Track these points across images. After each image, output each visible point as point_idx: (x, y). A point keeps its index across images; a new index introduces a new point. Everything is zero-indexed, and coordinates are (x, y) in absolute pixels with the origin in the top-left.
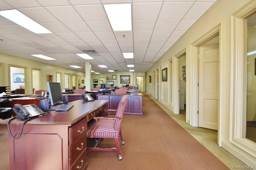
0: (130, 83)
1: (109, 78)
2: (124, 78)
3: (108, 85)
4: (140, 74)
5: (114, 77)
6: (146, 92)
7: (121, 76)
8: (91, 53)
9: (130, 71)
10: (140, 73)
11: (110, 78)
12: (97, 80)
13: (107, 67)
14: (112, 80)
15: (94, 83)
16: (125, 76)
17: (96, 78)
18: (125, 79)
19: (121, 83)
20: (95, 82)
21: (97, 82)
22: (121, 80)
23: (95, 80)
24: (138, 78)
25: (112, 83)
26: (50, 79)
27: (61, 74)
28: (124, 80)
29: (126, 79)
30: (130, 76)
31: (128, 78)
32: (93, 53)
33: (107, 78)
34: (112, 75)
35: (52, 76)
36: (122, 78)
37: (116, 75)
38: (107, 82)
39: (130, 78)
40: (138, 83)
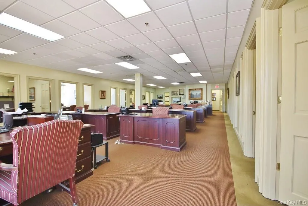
0: (202, 99)
1: (175, 93)
2: (194, 93)
3: (174, 102)
4: (217, 87)
6: (226, 112)
7: (190, 90)
8: (128, 59)
9: (201, 82)
10: (217, 85)
11: (177, 93)
12: (162, 96)
13: (165, 78)
14: (179, 96)
16: (196, 89)
17: (161, 93)
18: (196, 93)
19: (189, 99)
20: (159, 99)
21: (162, 98)
22: (189, 94)
23: (159, 96)
24: (214, 92)
25: (178, 100)
26: (103, 95)
27: (116, 89)
29: (197, 94)
30: (201, 89)
31: (199, 92)
32: (131, 60)
33: (173, 93)
34: (179, 89)
35: (105, 91)
36: (191, 93)
37: (184, 89)
38: (172, 97)
39: (202, 93)
40: (215, 99)
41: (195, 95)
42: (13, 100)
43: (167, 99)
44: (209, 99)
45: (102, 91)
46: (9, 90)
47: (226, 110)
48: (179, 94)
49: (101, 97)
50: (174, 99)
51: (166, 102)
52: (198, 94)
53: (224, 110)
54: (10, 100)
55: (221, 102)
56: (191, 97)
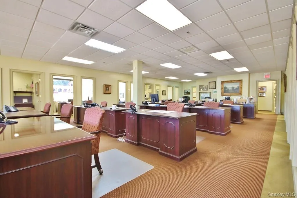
0: (241, 95)
1: (204, 87)
2: (229, 86)
3: (202, 98)
5: (212, 85)
7: (223, 82)
9: (237, 70)
11: (206, 87)
12: (189, 91)
14: (209, 91)
15: (184, 94)
16: (231, 81)
17: (188, 87)
18: (232, 86)
19: (222, 94)
20: (186, 94)
21: (189, 93)
22: (222, 88)
23: (186, 91)
26: (108, 90)
27: (126, 83)
28: (229, 89)
29: (233, 88)
30: (241, 81)
31: (236, 85)
33: (201, 87)
34: (209, 82)
35: (110, 86)
36: (224, 87)
37: (215, 82)
38: (200, 92)
39: (242, 86)
40: (264, 95)
41: (231, 89)
42: (32, 95)
43: (195, 95)
44: (253, 95)
45: (105, 85)
46: (27, 85)
47: (282, 112)
48: (209, 89)
49: (105, 92)
50: (202, 95)
51: (194, 98)
52: (235, 88)
53: (279, 112)
54: (29, 95)
55: (275, 99)
56: (224, 91)
